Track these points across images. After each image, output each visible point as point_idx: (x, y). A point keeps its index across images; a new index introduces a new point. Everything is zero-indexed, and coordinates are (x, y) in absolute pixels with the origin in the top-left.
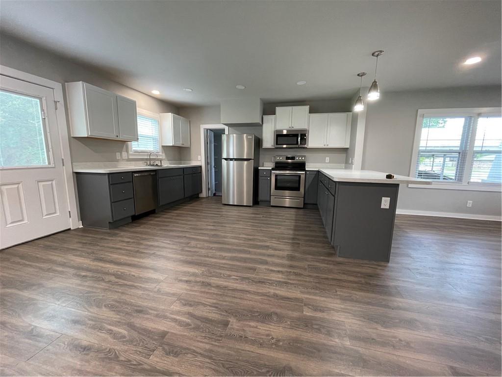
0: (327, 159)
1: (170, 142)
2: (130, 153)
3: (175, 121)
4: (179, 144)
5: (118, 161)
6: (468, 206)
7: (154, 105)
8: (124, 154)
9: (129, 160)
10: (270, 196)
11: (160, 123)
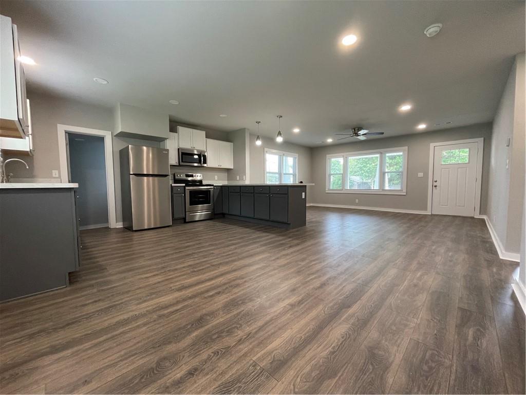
0: (216, 177)
10: (185, 212)
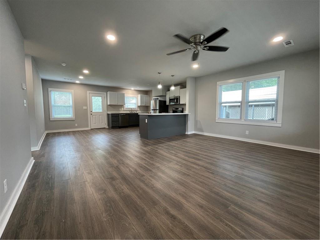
1: (139, 105)
2: (124, 108)
3: (141, 97)
4: (144, 105)
5: (120, 111)
6: (246, 134)
7: (135, 92)
8: (122, 109)
9: (124, 111)
11: (137, 98)
